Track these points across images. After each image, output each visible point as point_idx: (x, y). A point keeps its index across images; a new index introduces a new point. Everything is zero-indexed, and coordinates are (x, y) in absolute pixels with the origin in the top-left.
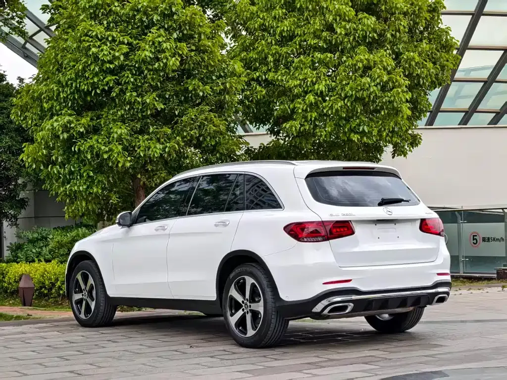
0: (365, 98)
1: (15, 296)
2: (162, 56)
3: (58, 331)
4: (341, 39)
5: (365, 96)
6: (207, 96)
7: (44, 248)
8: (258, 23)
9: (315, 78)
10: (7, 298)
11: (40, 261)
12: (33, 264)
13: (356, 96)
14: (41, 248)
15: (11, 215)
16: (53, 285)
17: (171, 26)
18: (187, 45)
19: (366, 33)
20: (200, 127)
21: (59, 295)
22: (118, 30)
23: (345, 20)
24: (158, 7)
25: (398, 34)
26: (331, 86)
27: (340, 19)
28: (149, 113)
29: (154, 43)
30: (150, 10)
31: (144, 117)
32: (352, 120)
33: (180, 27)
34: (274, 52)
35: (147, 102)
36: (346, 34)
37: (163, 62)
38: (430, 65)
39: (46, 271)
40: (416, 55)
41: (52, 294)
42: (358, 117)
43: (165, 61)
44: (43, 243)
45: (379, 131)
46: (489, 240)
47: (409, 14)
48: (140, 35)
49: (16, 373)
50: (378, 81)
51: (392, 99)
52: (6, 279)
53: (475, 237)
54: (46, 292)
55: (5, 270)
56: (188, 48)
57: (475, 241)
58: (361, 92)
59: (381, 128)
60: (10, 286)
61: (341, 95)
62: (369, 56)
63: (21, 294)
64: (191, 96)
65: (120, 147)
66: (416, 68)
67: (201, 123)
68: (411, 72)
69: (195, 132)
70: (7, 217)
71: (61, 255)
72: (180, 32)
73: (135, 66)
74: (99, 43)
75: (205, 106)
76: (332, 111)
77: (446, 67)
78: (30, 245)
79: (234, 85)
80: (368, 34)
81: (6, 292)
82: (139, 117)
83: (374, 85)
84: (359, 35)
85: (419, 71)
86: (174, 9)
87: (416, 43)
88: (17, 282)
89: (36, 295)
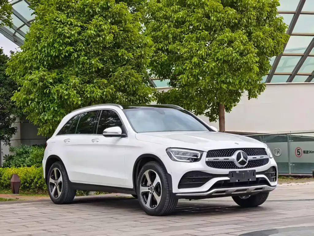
0: (230, 61)
1: (8, 188)
2: (102, 34)
3: (35, 207)
4: (214, 23)
5: (230, 59)
6: (130, 60)
7: (26, 159)
8: (162, 14)
9: (198, 48)
10: (3, 190)
11: (24, 166)
12: (20, 168)
13: (224, 59)
14: (25, 158)
15: (6, 138)
16: (32, 180)
17: (107, 15)
18: (118, 27)
19: (230, 20)
20: (125, 79)
21: (36, 187)
22: (75, 18)
23: (216, 11)
24: (99, 3)
25: (250, 20)
26: (208, 53)
27: (214, 11)
28: (94, 70)
29: (96, 26)
30: (94, 5)
31: (91, 73)
32: (222, 75)
33: (113, 15)
34: (172, 32)
35: (92, 63)
36: (218, 21)
37: (102, 37)
38: (270, 40)
39: (28, 172)
40: (261, 34)
41: (31, 186)
42: (225, 73)
43: (104, 37)
44: (26, 155)
45: (239, 82)
46: (307, 152)
47: (257, 8)
48: (88, 21)
49: (8, 231)
50: (237, 49)
51: (247, 60)
52: (3, 178)
53: (299, 151)
54: (28, 185)
55: (2, 172)
56: (118, 29)
57: (299, 153)
58: (227, 57)
59: (241, 80)
60: (5, 182)
61: (214, 59)
62: (232, 34)
63: (12, 186)
64: (120, 59)
65: (75, 92)
66: (262, 41)
67: (126, 76)
68: (258, 45)
69: (122, 82)
70: (3, 139)
71: (38, 163)
72: (113, 19)
73: (85, 40)
74: (62, 26)
75: (129, 65)
76: (209, 69)
77: (280, 42)
78: (18, 157)
79: (147, 52)
80: (231, 21)
81: (2, 186)
82: (87, 73)
83: (235, 52)
84: (226, 21)
85: (264, 43)
86: (109, 5)
87: (261, 27)
88: (9, 179)
89: (22, 187)
